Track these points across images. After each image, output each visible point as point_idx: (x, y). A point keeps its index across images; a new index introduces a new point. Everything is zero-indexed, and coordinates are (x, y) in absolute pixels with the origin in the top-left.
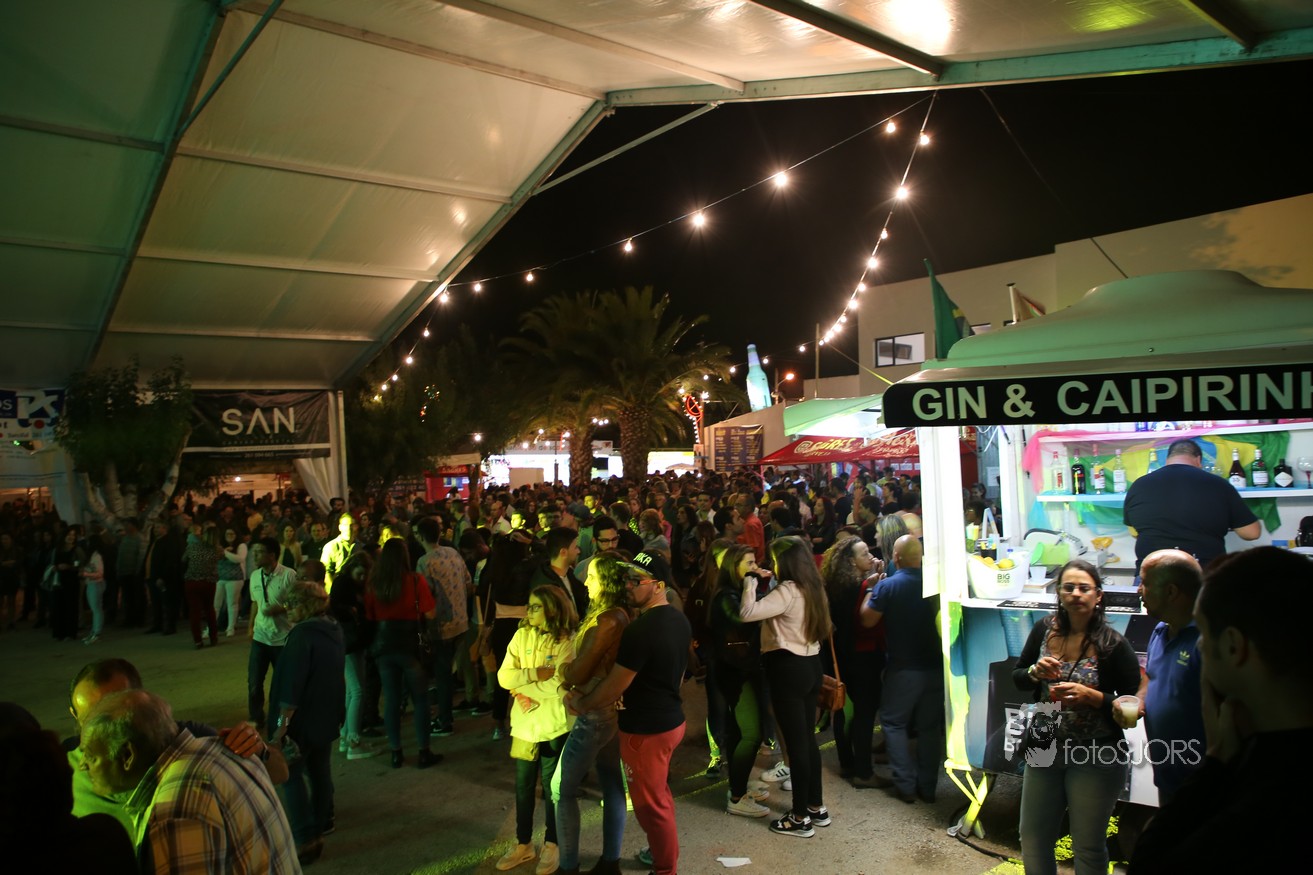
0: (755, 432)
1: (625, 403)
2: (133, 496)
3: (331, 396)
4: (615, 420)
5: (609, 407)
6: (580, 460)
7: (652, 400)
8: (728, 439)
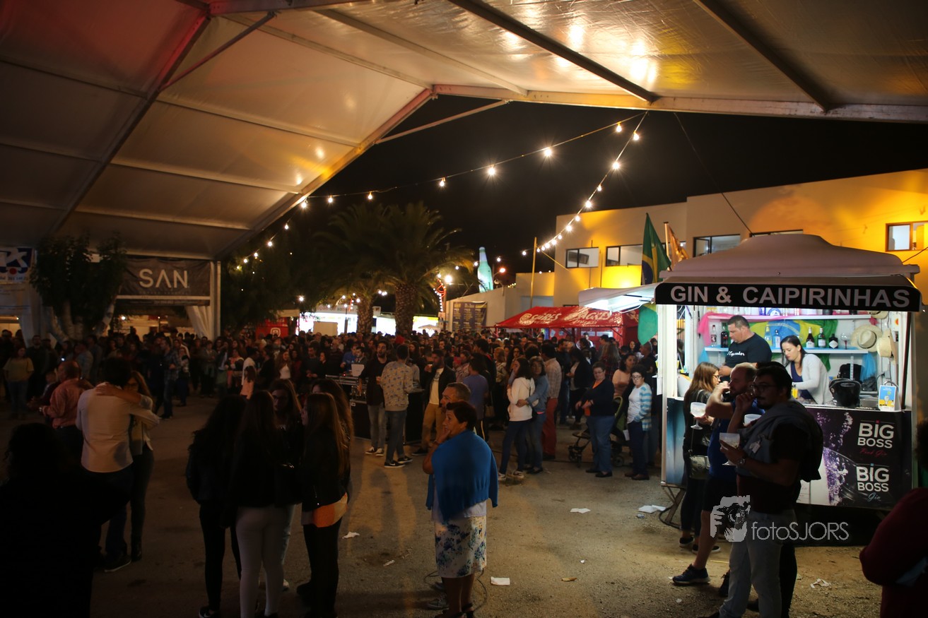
0: (482, 306)
1: (401, 281)
2: (81, 325)
3: (212, 265)
4: (393, 293)
5: (389, 284)
6: (364, 318)
7: (419, 280)
8: (462, 309)
